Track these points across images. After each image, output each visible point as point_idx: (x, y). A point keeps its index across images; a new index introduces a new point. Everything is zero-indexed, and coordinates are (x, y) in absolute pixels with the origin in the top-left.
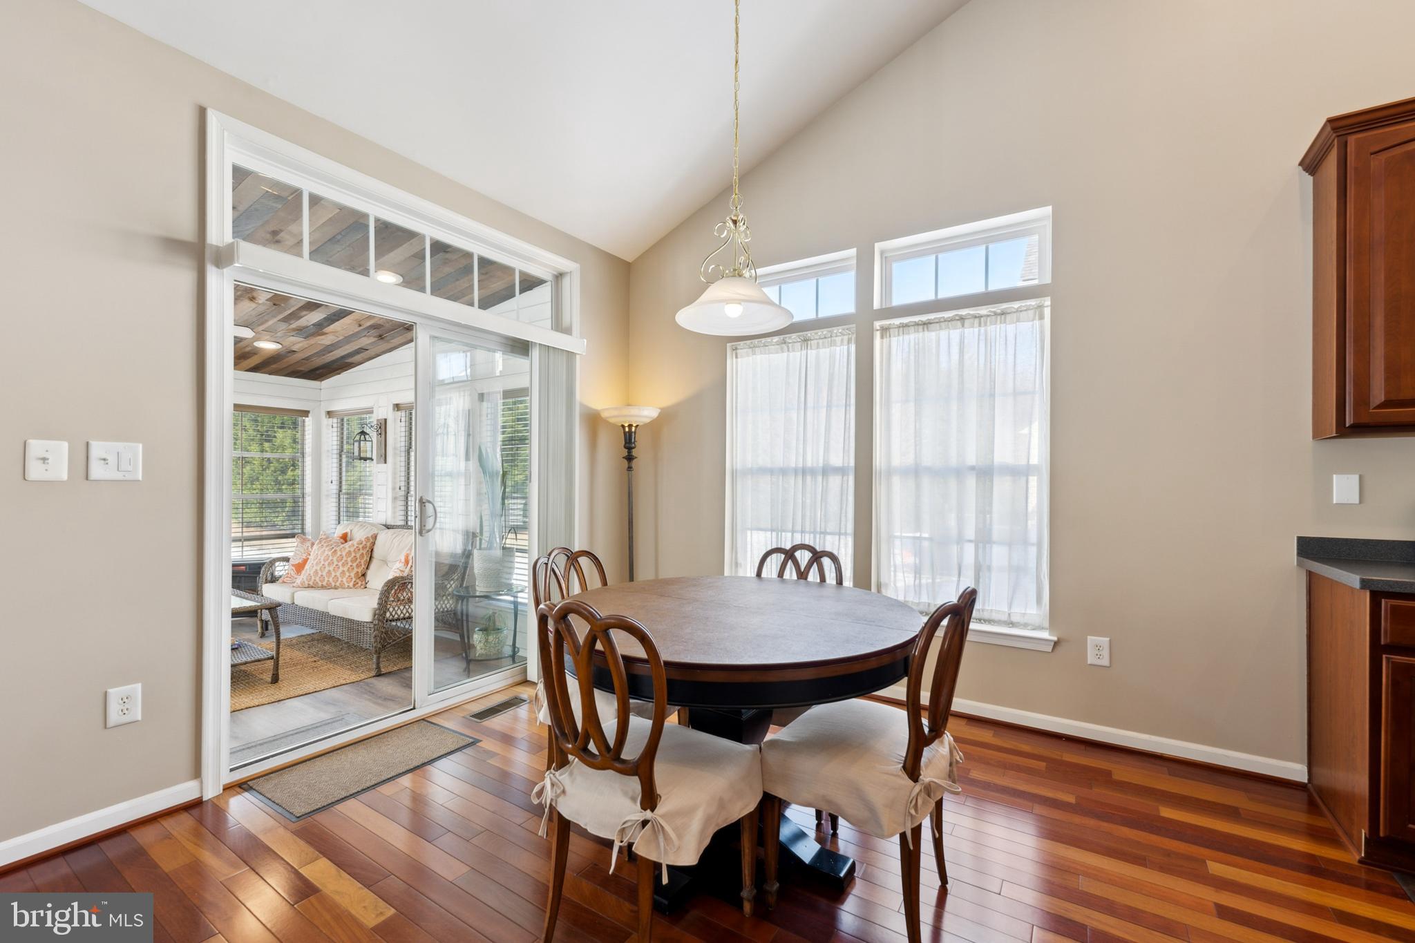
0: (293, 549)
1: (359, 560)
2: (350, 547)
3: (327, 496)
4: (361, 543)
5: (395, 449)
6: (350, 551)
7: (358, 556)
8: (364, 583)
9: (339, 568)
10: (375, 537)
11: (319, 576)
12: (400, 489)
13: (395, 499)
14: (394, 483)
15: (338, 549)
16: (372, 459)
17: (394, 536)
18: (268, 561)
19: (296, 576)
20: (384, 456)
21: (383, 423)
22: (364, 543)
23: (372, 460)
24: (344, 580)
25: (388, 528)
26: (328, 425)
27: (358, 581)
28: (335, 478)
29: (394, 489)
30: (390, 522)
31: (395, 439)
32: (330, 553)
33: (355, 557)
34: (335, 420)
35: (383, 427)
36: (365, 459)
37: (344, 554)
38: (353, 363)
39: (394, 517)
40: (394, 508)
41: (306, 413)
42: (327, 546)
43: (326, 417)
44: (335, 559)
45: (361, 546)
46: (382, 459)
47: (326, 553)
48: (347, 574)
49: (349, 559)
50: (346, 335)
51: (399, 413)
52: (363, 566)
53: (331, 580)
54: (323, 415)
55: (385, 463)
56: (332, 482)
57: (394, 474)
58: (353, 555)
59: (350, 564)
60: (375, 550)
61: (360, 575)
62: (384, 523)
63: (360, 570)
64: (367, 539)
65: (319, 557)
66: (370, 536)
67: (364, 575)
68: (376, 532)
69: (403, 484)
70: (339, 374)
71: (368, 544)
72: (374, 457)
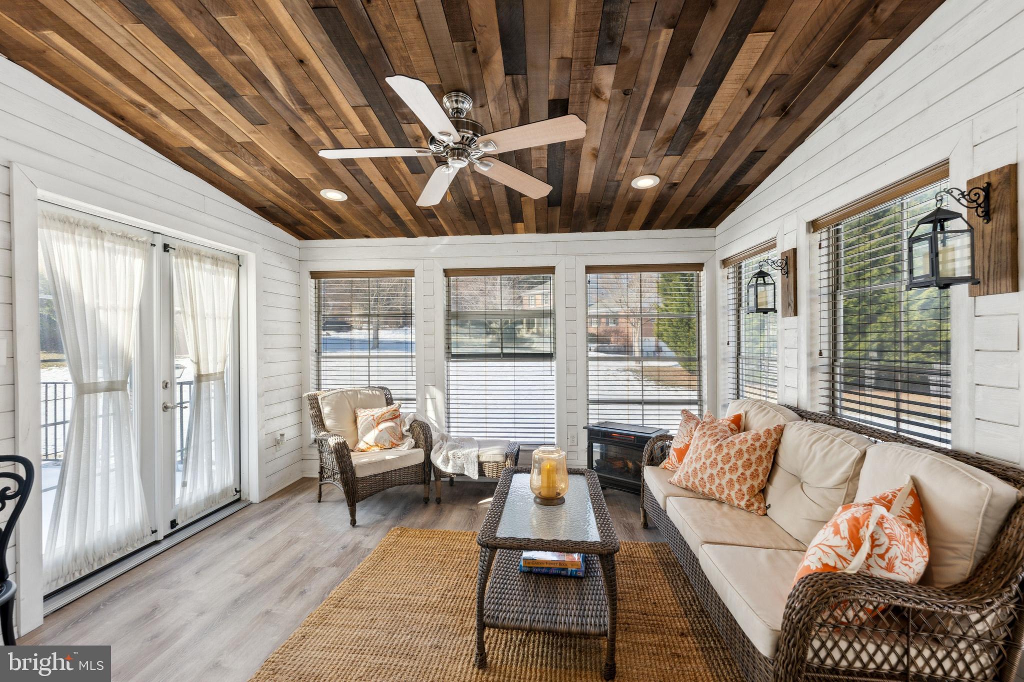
0: (677, 427)
1: (754, 467)
2: (741, 442)
3: (724, 359)
4: (758, 439)
5: (811, 291)
6: (741, 450)
7: (753, 458)
8: (762, 505)
9: (724, 473)
10: (780, 430)
11: (699, 479)
12: (821, 354)
13: (812, 370)
14: (811, 345)
15: (724, 443)
16: (774, 310)
17: (815, 437)
18: (653, 435)
19: (677, 465)
20: (792, 305)
21: (791, 255)
22: (763, 439)
23: (776, 311)
24: (733, 494)
25: (802, 417)
26: (723, 277)
27: (753, 500)
28: (733, 339)
29: (810, 354)
30: (806, 406)
31: (811, 276)
32: (713, 448)
33: (749, 460)
34: (731, 270)
35: (791, 263)
36: (765, 311)
37: (732, 452)
38: (748, 186)
39: (812, 399)
40: (811, 384)
41: (699, 266)
42: (710, 435)
43: (721, 267)
44: (719, 458)
45: (757, 444)
46: (791, 310)
47: (708, 446)
48: (737, 487)
49: (740, 463)
50: (732, 128)
51: (817, 236)
52: (761, 477)
53: (714, 488)
54: (718, 264)
55: (796, 314)
56: (728, 344)
57: (811, 331)
58: (746, 456)
59: (741, 470)
60: (781, 453)
61: (757, 491)
62: (794, 404)
63: (756, 484)
64: (768, 432)
65: (699, 451)
66: (772, 428)
67: (763, 491)
68: (782, 422)
69: (825, 346)
70: (733, 210)
71: (770, 442)
72: (779, 307)
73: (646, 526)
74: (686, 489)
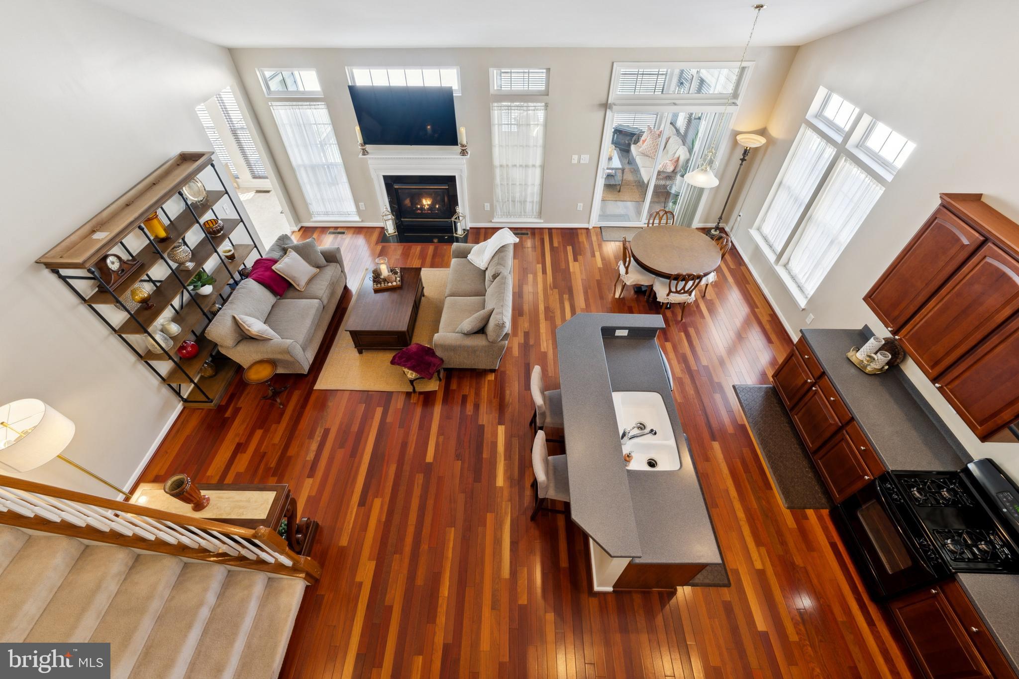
0: (646, 131)
11: (646, 149)
18: (638, 133)
19: (641, 144)
65: (649, 141)
73: (628, 163)
74: (642, 153)
